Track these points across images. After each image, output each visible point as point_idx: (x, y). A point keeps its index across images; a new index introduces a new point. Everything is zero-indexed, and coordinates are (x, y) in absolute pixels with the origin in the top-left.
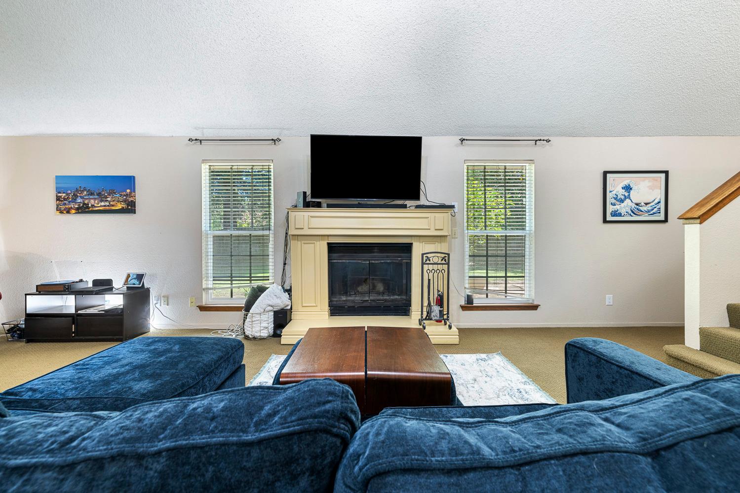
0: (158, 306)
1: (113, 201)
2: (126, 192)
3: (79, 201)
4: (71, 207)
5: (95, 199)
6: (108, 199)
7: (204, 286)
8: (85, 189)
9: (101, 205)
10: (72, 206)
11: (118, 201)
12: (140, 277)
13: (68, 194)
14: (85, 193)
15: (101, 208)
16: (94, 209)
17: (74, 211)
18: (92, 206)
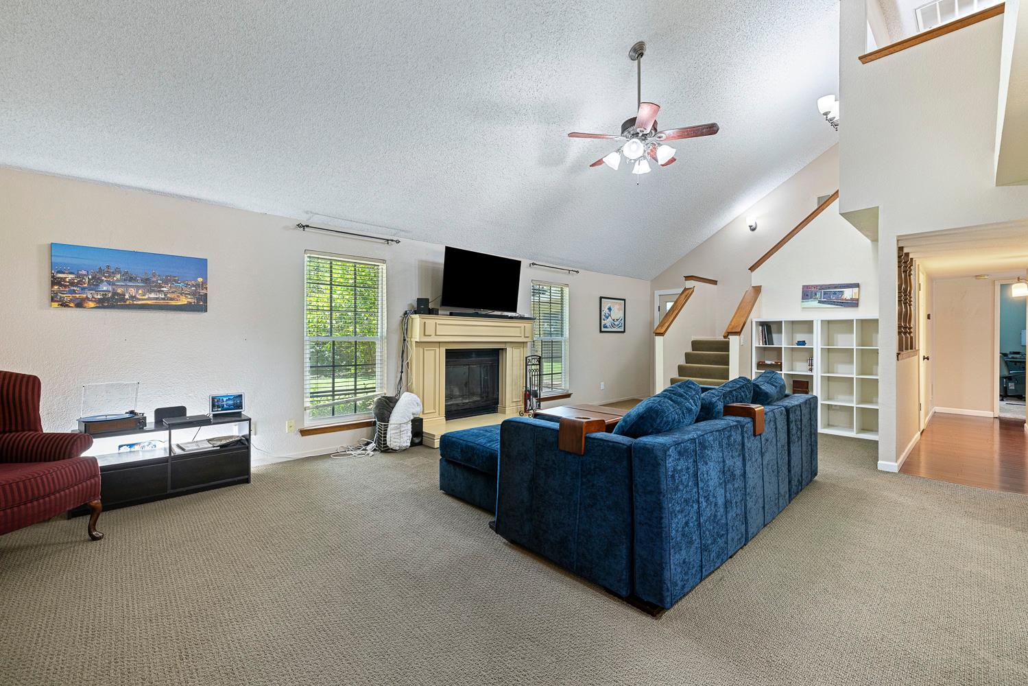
1: (173, 292)
2: (196, 280)
3: (105, 288)
4: (87, 298)
5: (138, 288)
6: (163, 289)
7: (305, 405)
8: (117, 271)
9: (149, 298)
10: (90, 296)
11: (181, 294)
13: (78, 276)
14: (119, 276)
15: (149, 302)
16: (135, 302)
17: (92, 304)
18: (132, 297)
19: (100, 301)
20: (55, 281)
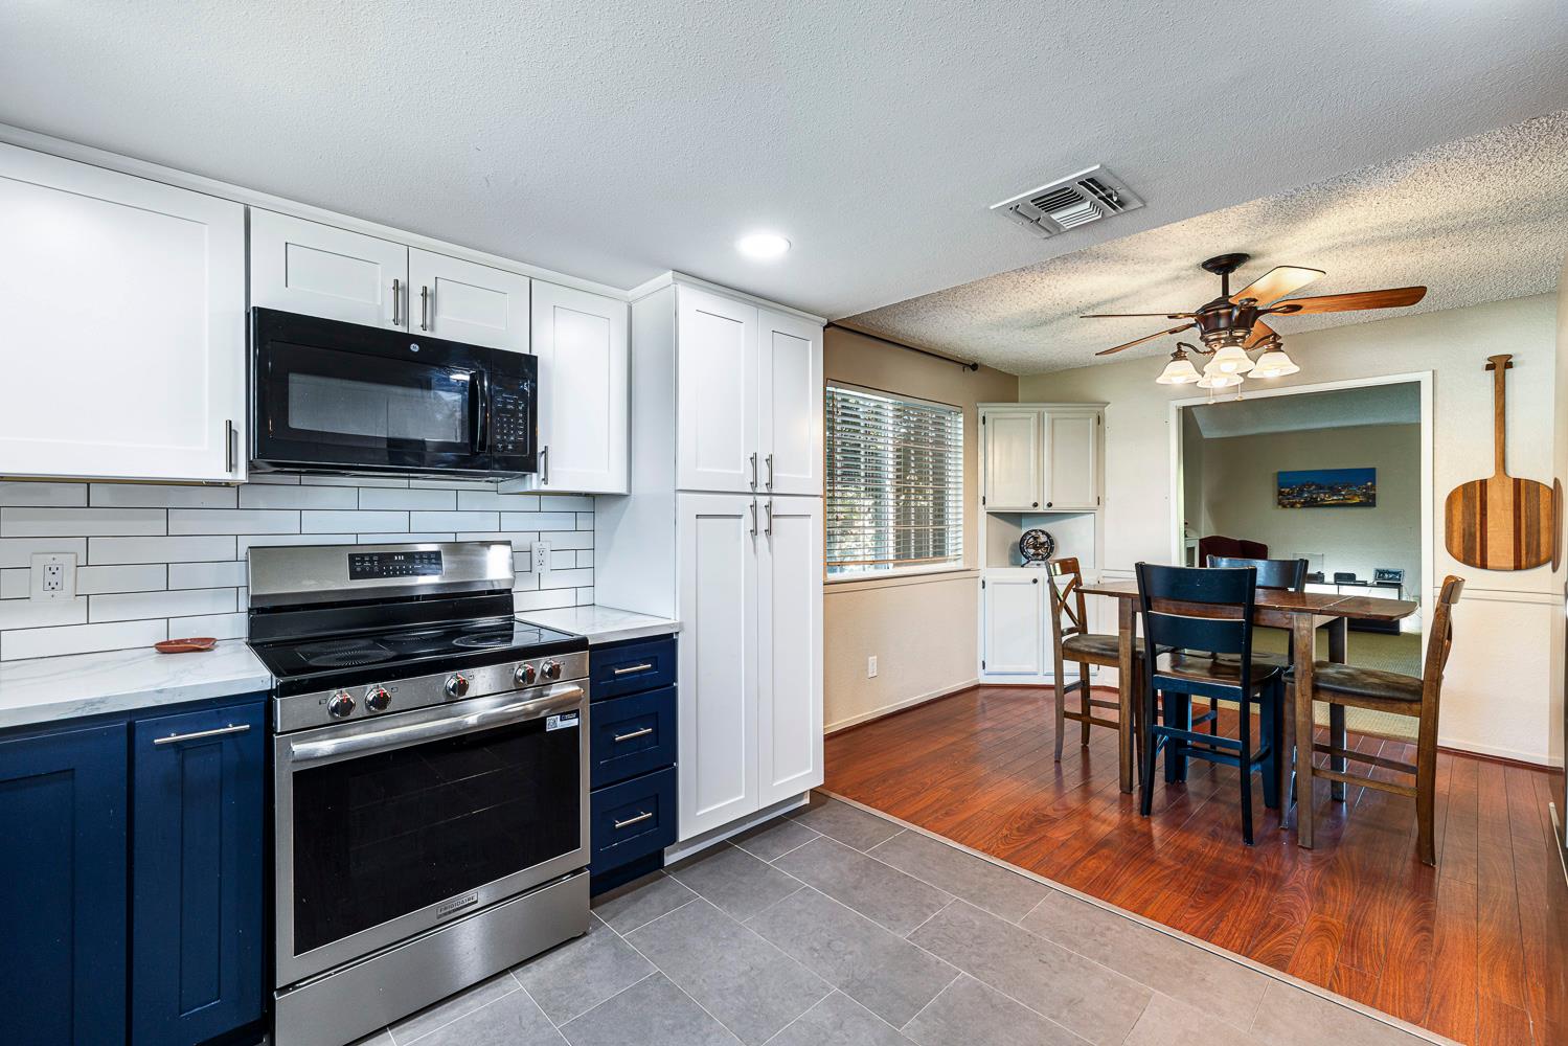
1: (1349, 494)
2: (1367, 484)
3: (1306, 495)
5: (1326, 493)
6: (1342, 493)
8: (1313, 483)
9: (1333, 499)
10: (1298, 501)
11: (1355, 495)
13: (1292, 489)
14: (1314, 487)
15: (1332, 502)
16: (1324, 503)
17: (1299, 506)
18: (1322, 500)
19: (1302, 503)
20: (1280, 493)
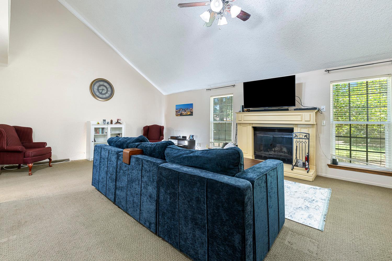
0: (198, 146)
2: (191, 109)
4: (179, 114)
7: (210, 141)
8: (181, 108)
9: (185, 113)
11: (189, 112)
12: (193, 136)
13: (178, 110)
